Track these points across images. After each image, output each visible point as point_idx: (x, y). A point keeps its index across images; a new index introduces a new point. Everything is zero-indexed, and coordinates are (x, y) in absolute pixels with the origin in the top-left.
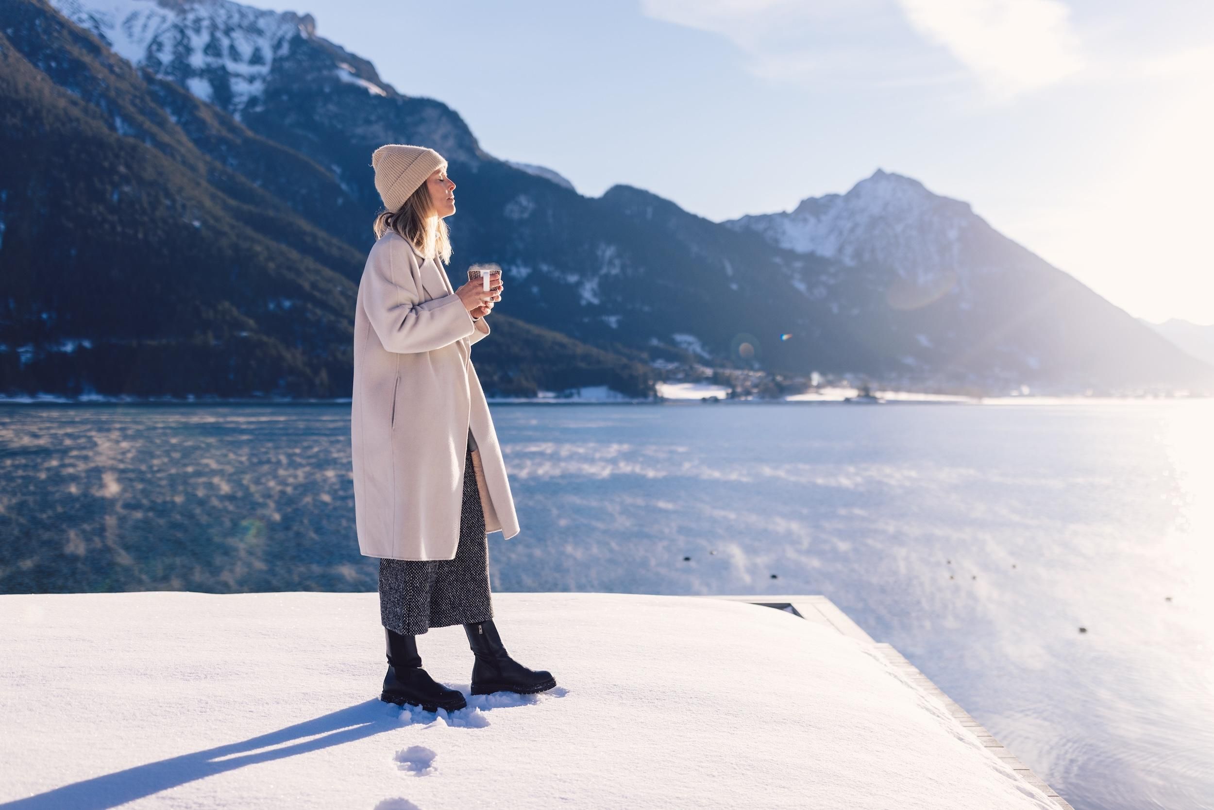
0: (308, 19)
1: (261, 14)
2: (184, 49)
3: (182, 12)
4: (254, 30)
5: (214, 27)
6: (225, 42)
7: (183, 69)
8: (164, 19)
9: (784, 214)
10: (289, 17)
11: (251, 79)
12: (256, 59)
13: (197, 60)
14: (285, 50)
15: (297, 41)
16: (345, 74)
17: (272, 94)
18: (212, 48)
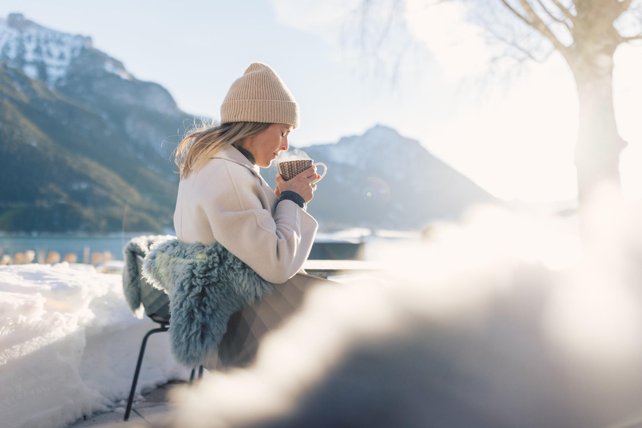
0: (89, 39)
1: (63, 35)
2: (22, 51)
3: (21, 32)
4: (59, 42)
5: (38, 40)
6: (44, 48)
7: (21, 61)
8: (10, 35)
9: (331, 145)
10: (79, 37)
11: (59, 67)
12: (62, 57)
13: (30, 56)
14: (77, 53)
15: (83, 50)
16: (109, 67)
17: (70, 76)
18: (38, 50)
